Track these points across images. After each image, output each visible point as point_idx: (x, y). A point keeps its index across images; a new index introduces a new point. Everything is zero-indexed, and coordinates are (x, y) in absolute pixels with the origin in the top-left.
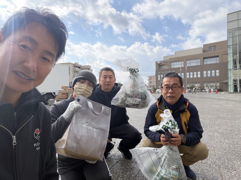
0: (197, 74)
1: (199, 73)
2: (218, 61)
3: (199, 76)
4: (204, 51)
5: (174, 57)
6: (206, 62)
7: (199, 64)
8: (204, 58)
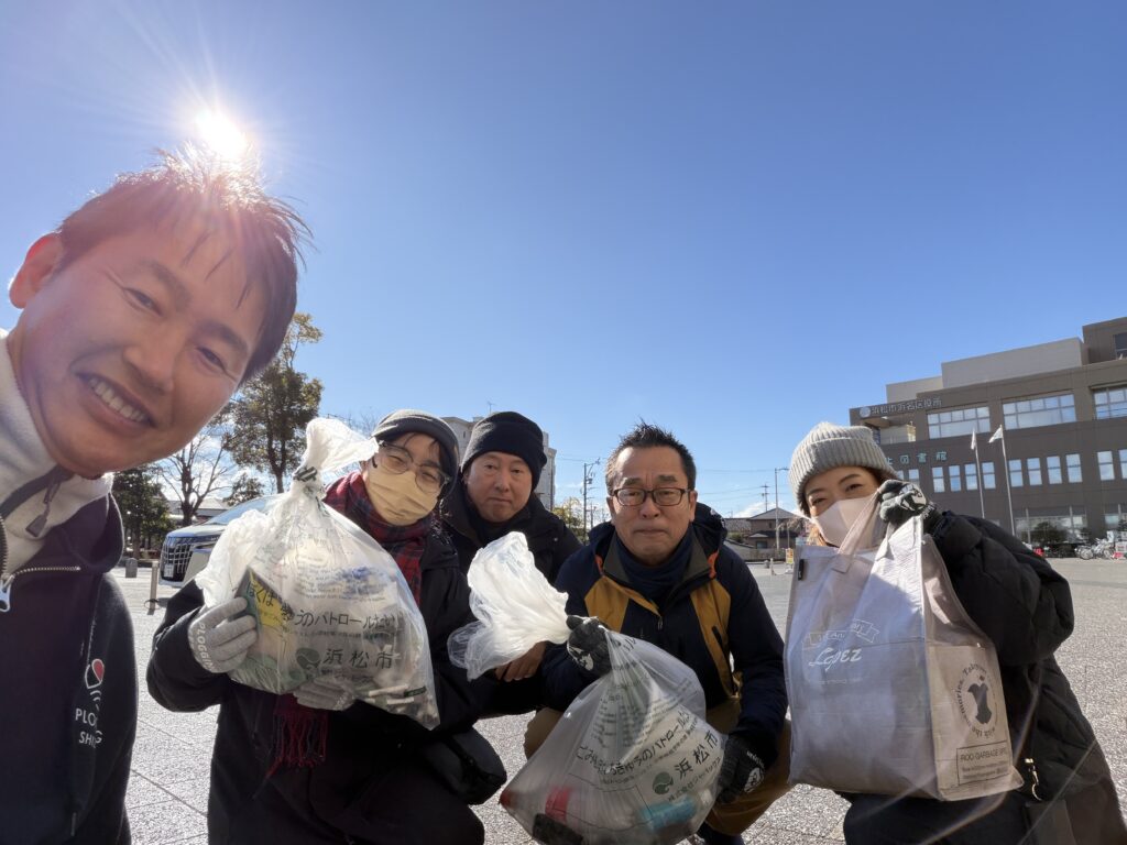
0: (1064, 468)
1: (1074, 459)
3: (1075, 476)
4: (1093, 355)
5: (939, 386)
6: (1106, 408)
7: (1070, 416)
8: (1094, 390)
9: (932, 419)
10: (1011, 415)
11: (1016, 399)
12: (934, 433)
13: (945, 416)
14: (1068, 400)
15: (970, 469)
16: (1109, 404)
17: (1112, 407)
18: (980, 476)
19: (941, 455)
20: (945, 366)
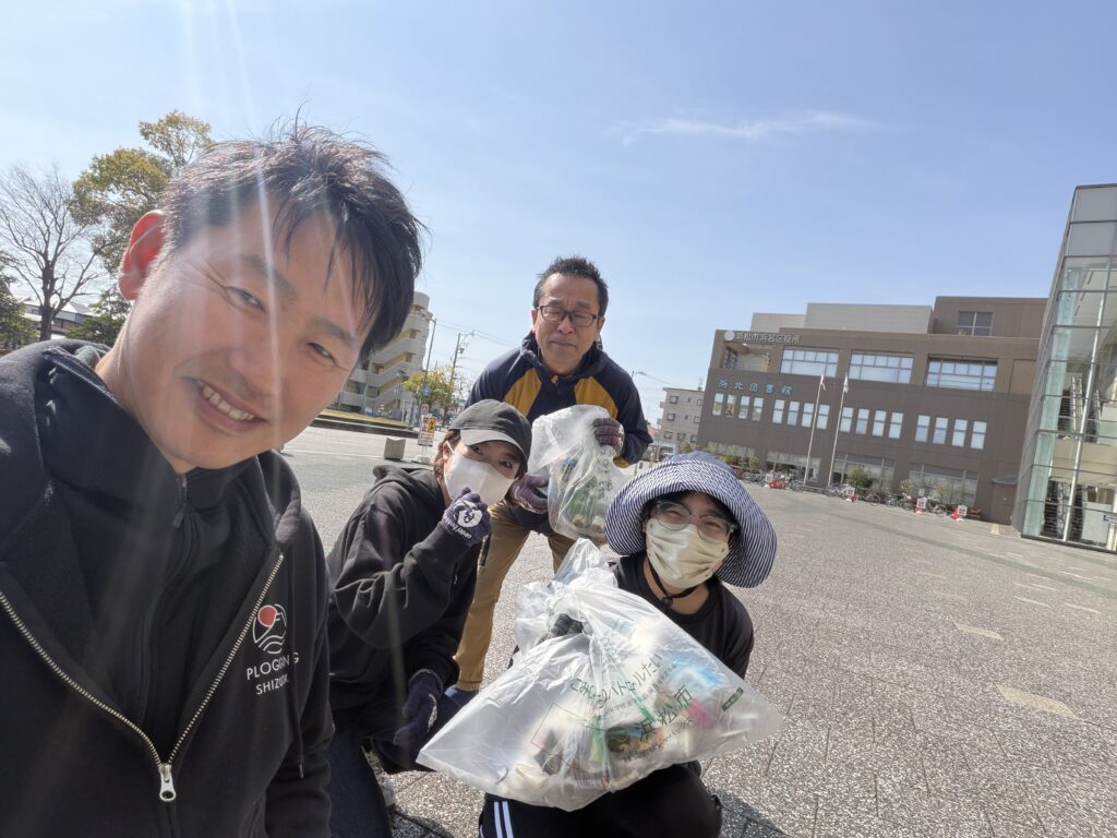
1: (898, 418)
2: (992, 382)
3: (895, 432)
4: (936, 326)
5: (801, 325)
6: (936, 377)
7: (905, 378)
8: (931, 359)
9: (788, 354)
10: (856, 365)
11: (865, 352)
12: (786, 369)
13: (800, 355)
14: (908, 362)
15: (809, 408)
16: (940, 374)
17: (943, 377)
18: (815, 415)
19: (787, 390)
20: (811, 307)
